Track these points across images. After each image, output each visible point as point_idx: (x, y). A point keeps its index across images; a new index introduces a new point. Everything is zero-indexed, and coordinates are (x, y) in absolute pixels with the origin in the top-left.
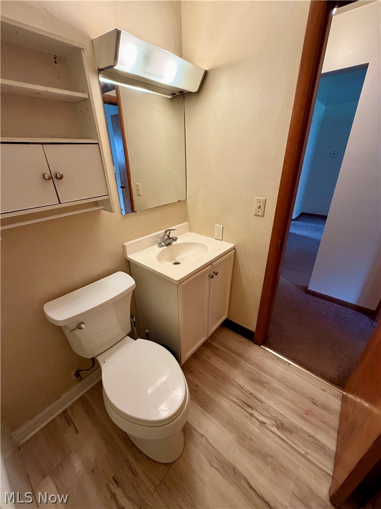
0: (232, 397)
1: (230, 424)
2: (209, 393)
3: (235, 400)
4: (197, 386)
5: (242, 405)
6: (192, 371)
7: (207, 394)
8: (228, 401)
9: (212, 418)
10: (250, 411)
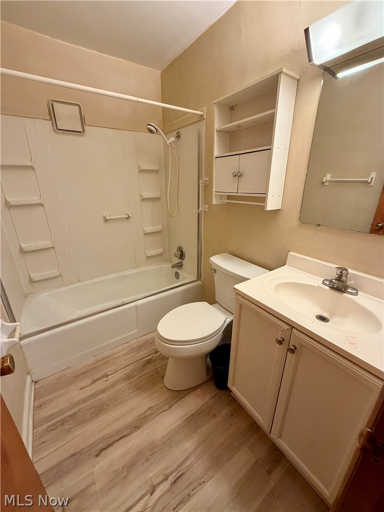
0: (192, 459)
1: (169, 441)
2: (204, 428)
3: (188, 463)
4: (214, 416)
5: (180, 469)
6: (232, 415)
7: (203, 426)
8: (190, 450)
9: (180, 422)
10: (171, 479)
